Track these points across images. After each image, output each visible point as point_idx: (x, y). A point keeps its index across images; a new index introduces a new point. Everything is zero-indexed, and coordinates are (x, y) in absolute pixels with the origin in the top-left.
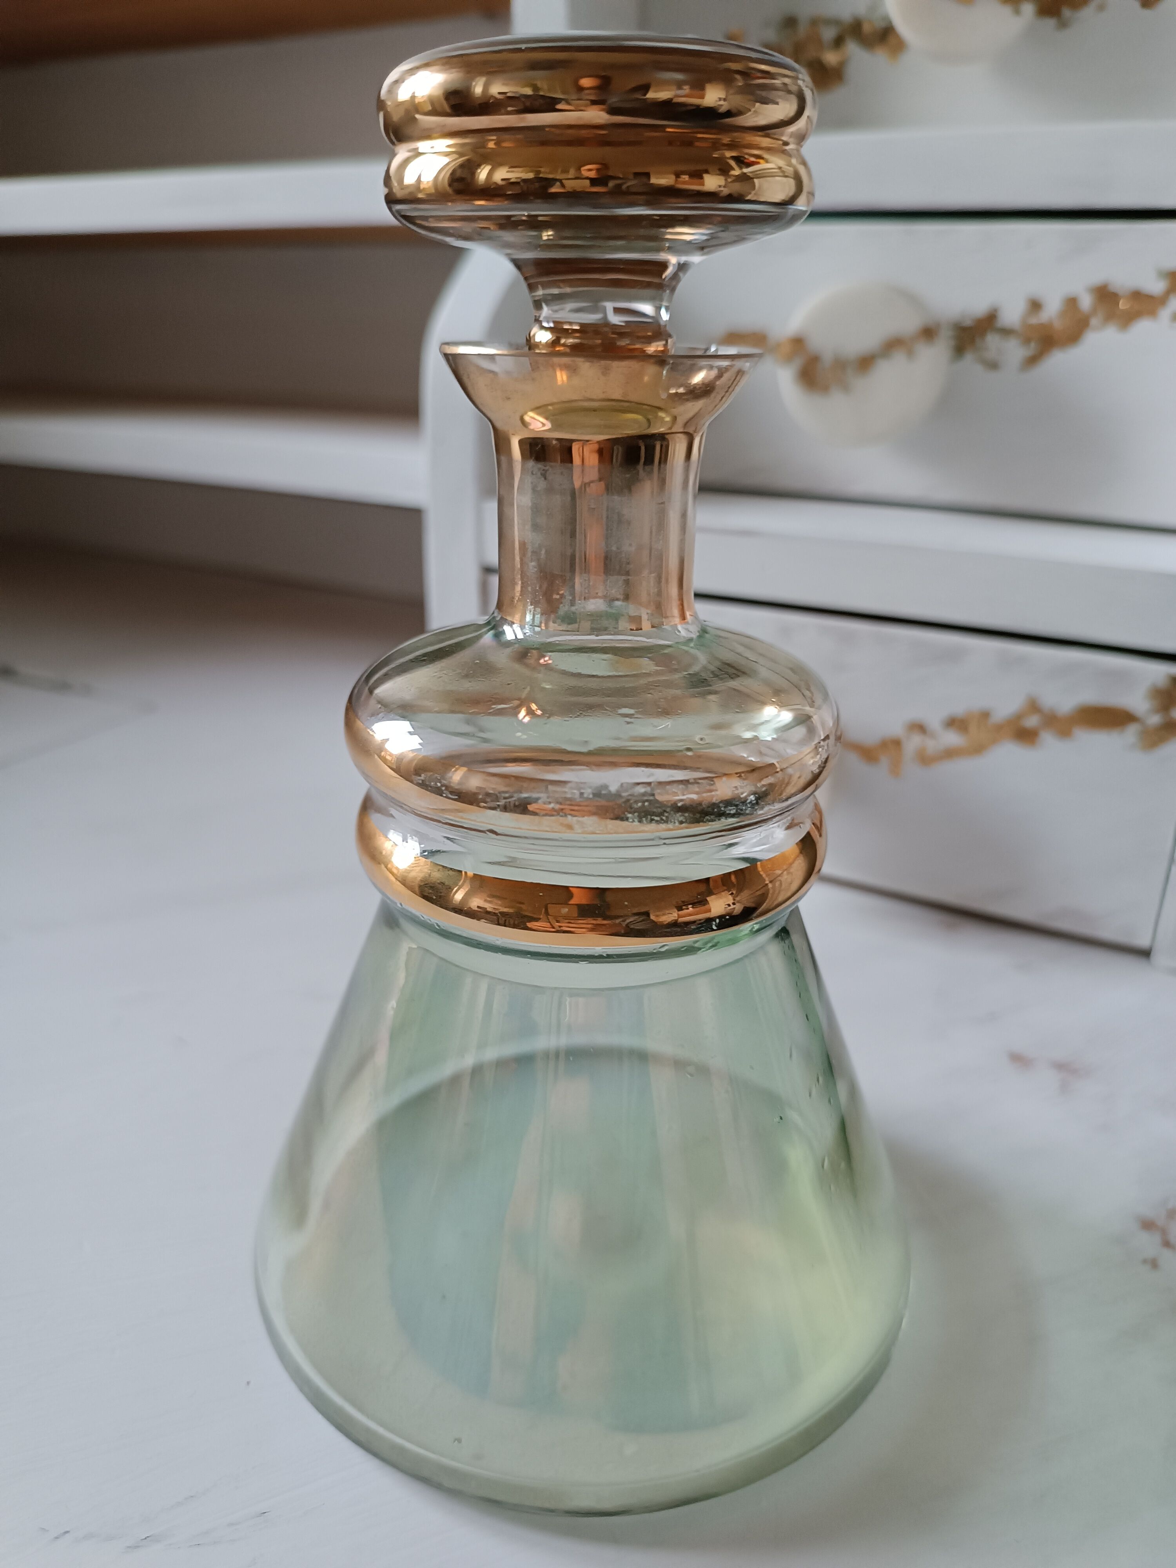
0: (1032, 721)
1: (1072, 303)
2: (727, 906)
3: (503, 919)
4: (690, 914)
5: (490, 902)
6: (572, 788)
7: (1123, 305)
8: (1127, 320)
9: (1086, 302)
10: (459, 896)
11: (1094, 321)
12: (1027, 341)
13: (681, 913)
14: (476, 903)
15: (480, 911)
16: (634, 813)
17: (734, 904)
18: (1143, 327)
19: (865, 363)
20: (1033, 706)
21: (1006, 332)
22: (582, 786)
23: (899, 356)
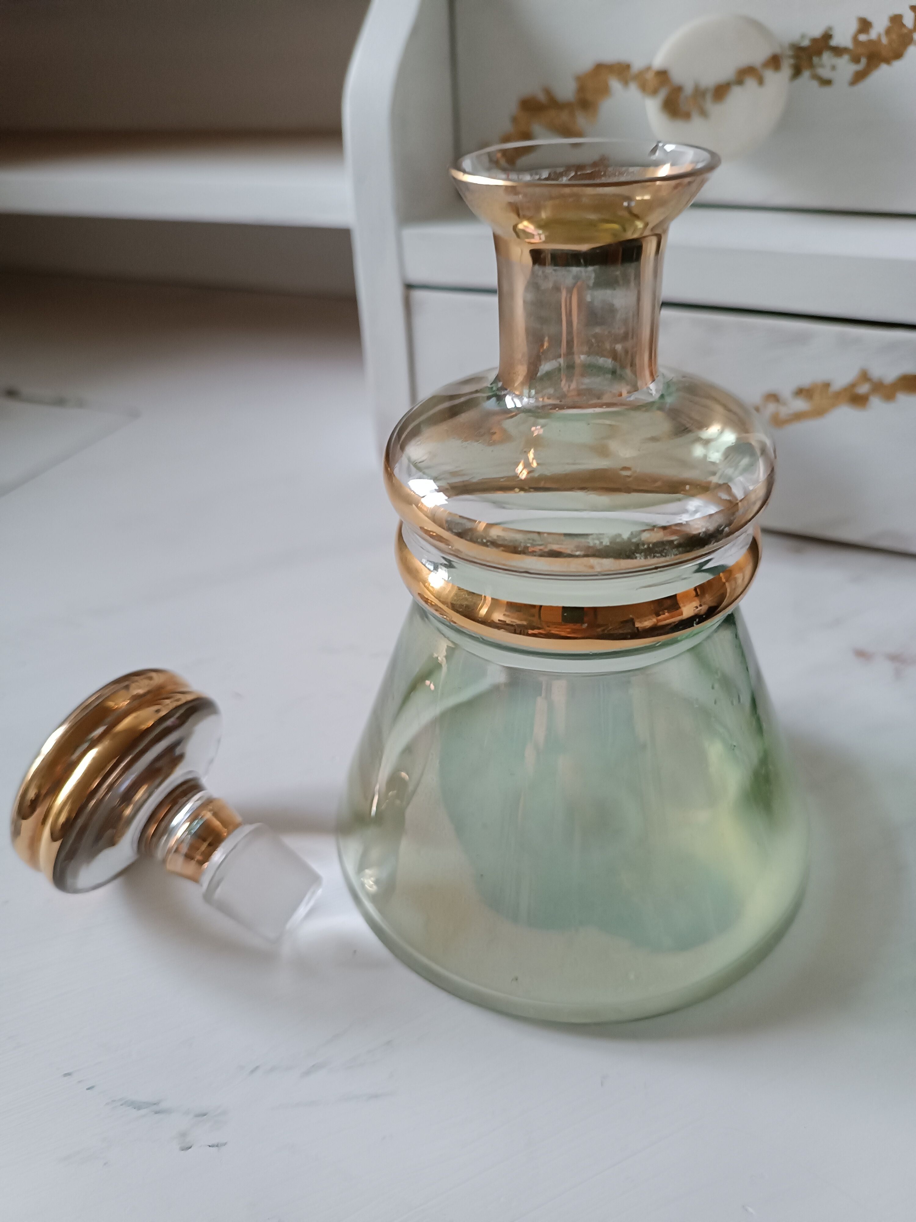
0: (863, 389)
1: (897, 21)
2: (695, 608)
3: (519, 630)
4: (667, 618)
5: (508, 616)
6: (593, 539)
9: (909, 20)
10: (483, 611)
12: (856, 60)
13: (659, 618)
14: (498, 616)
15: (500, 624)
16: (642, 552)
17: (701, 606)
19: (721, 91)
20: (865, 376)
21: (838, 51)
22: (601, 536)
23: (751, 83)
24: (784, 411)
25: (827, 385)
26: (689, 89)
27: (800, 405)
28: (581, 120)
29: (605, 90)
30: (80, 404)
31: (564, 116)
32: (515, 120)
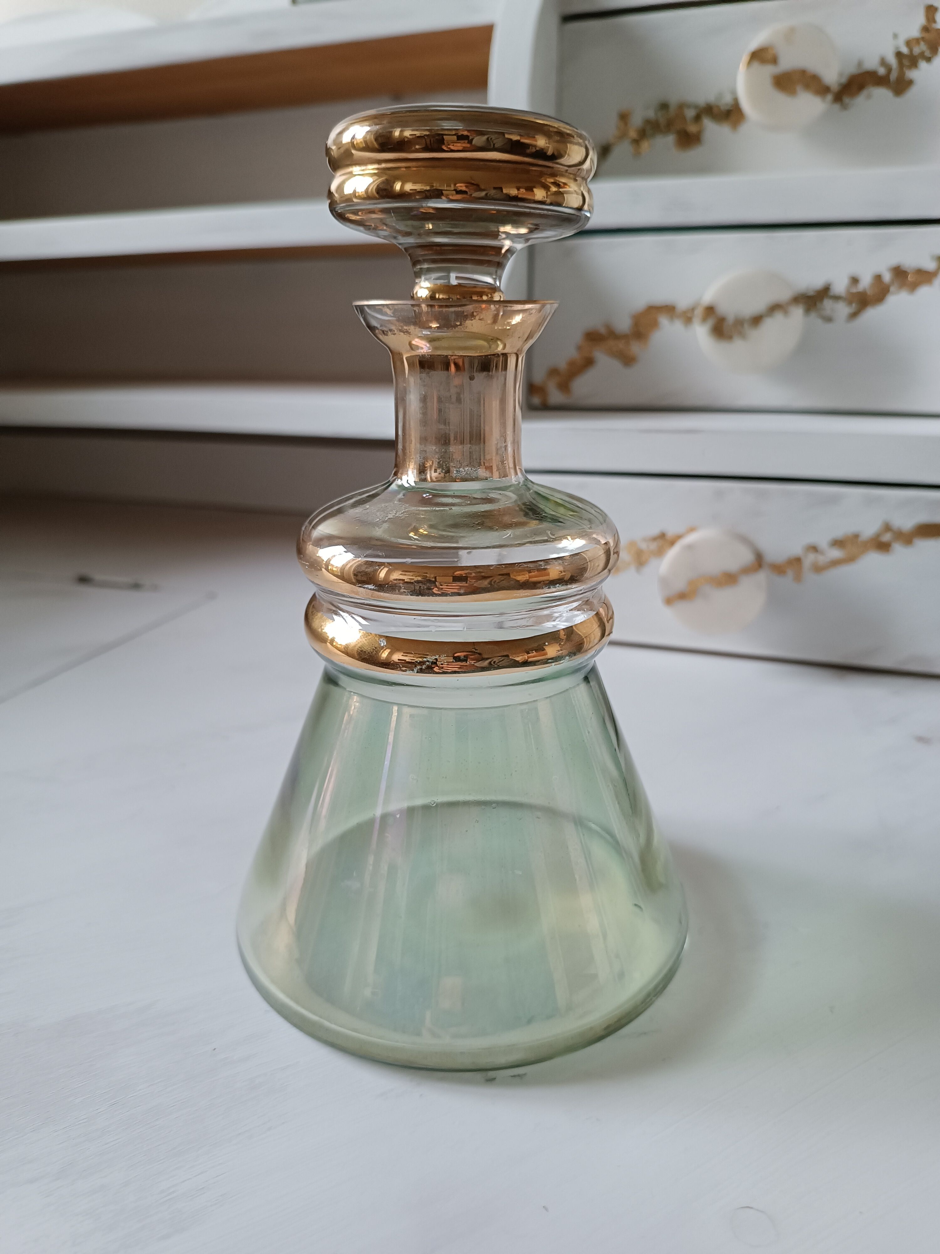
0: (887, 537)
1: (878, 278)
7: (910, 278)
8: (913, 287)
9: (887, 277)
11: (892, 289)
12: (850, 303)
18: (924, 291)
19: (757, 320)
20: (887, 528)
21: (837, 298)
23: (779, 317)
24: (822, 559)
25: (856, 536)
26: (731, 319)
27: (836, 553)
28: (635, 348)
29: (655, 324)
30: (155, 588)
31: (621, 345)
32: (579, 348)
